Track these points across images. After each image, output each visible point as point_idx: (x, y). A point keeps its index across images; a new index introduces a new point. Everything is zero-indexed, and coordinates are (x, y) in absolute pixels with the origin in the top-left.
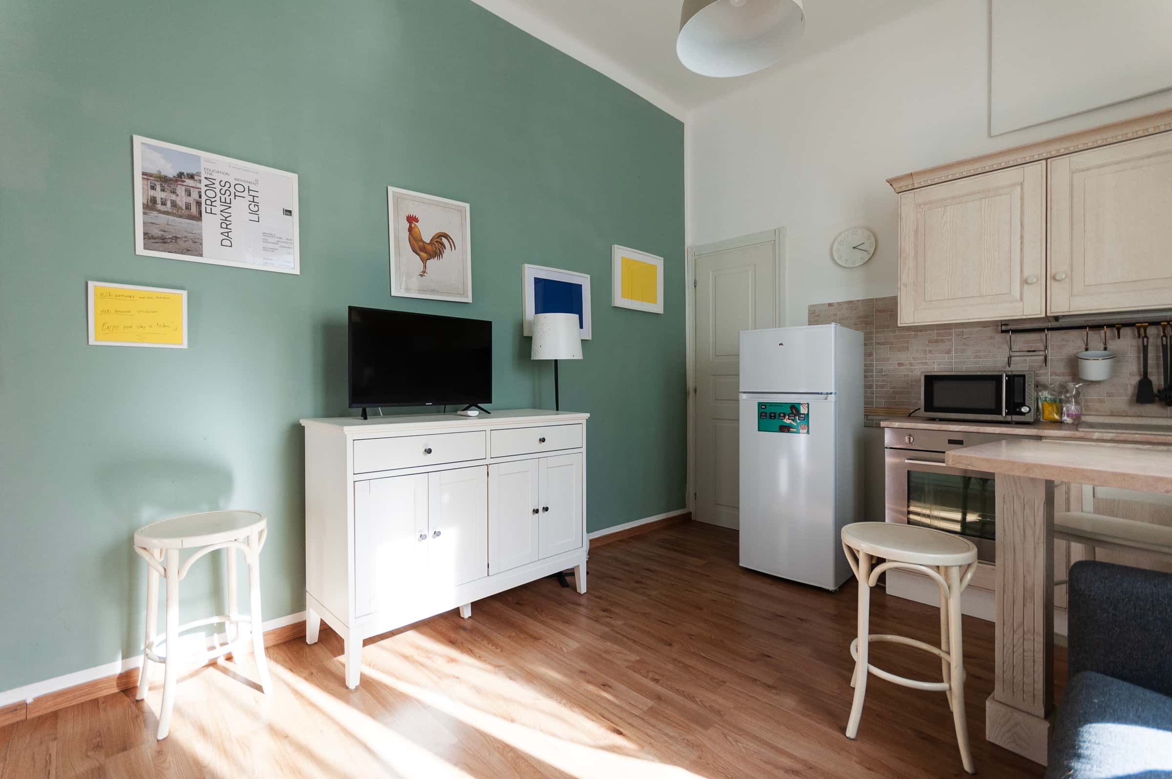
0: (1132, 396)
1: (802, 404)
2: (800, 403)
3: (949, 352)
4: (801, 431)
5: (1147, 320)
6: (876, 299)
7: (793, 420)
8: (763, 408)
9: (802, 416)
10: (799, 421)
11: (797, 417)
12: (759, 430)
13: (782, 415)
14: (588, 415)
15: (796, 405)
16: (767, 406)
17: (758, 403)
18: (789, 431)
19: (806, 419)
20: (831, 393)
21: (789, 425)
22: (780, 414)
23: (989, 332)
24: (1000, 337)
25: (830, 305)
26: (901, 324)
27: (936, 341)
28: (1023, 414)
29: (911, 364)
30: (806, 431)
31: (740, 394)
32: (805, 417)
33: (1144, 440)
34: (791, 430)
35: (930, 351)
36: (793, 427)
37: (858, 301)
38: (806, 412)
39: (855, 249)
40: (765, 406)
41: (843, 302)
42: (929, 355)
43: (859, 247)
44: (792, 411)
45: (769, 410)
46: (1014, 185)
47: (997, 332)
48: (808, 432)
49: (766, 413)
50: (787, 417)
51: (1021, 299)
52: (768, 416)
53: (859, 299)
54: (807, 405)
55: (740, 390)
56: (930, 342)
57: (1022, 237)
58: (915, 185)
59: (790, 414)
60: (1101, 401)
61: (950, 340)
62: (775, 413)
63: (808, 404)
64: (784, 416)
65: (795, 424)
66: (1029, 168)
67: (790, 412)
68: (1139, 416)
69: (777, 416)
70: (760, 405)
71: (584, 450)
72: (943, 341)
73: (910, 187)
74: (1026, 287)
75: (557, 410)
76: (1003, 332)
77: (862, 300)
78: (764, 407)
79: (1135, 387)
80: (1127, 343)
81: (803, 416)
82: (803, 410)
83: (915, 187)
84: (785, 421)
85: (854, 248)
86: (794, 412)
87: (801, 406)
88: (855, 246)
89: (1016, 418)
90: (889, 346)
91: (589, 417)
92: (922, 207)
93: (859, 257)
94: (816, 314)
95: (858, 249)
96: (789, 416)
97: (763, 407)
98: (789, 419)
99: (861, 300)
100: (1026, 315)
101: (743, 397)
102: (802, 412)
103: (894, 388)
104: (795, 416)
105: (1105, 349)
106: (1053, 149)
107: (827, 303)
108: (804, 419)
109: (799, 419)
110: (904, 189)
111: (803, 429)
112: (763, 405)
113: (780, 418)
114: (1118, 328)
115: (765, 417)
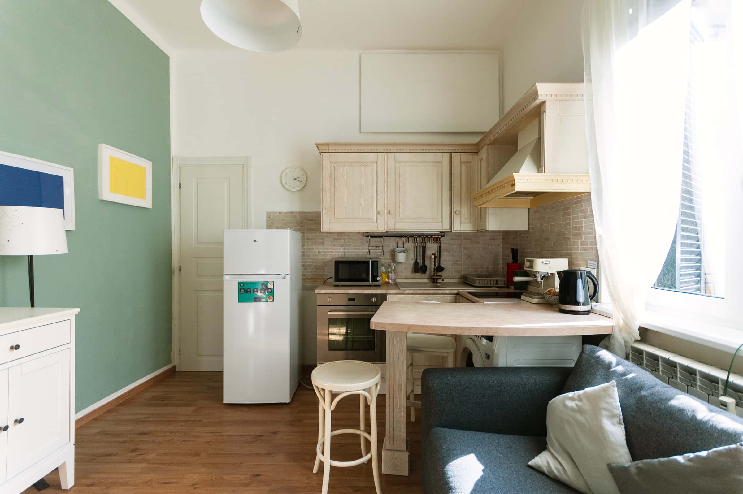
0: (412, 269)
1: (269, 282)
3: (343, 246)
4: (269, 300)
5: (418, 235)
6: (307, 212)
7: (263, 293)
8: (242, 286)
9: (269, 290)
10: (267, 294)
11: (266, 291)
12: (239, 302)
13: (256, 290)
14: (78, 310)
15: (265, 283)
16: (245, 285)
17: (238, 282)
18: (260, 301)
19: (272, 293)
20: (287, 275)
21: (261, 297)
22: (254, 289)
23: (360, 236)
24: (364, 238)
25: (280, 213)
26: (323, 230)
27: (337, 240)
28: (377, 281)
29: (325, 252)
30: (272, 300)
31: (224, 276)
32: (271, 291)
33: (422, 293)
34: (262, 300)
35: (334, 245)
36: (263, 298)
37: (297, 212)
38: (272, 288)
40: (243, 284)
41: (288, 212)
42: (333, 247)
43: (296, 179)
44: (262, 287)
45: (246, 287)
46: (373, 162)
47: (364, 236)
48: (273, 301)
49: (244, 289)
50: (259, 291)
51: (377, 222)
52: (245, 291)
53: (297, 211)
54: (272, 282)
55: (224, 273)
56: (334, 240)
57: (377, 190)
58: (330, 150)
59: (261, 289)
60: (402, 272)
61: (343, 239)
62: (250, 289)
63: (273, 282)
64: (257, 291)
65: (265, 296)
66: (380, 155)
67: (262, 288)
68: (414, 279)
69: (252, 291)
70: (240, 284)
71: (73, 345)
72: (340, 239)
73: (327, 151)
74: (378, 215)
75: (33, 305)
76: (367, 236)
77: (299, 213)
78: (243, 285)
79: (413, 265)
80: (410, 245)
81: (270, 290)
82: (270, 286)
83: (330, 151)
84: (258, 294)
85: (294, 179)
86: (264, 288)
87: (269, 284)
88: (295, 178)
89: (375, 283)
90: (313, 241)
91: (79, 312)
92: (333, 163)
93: (297, 186)
94: (271, 219)
96: (260, 291)
97: (241, 285)
98: (261, 293)
99: (298, 212)
100: (379, 230)
101: (226, 278)
102: (269, 288)
103: (317, 266)
105: (403, 247)
106: (389, 148)
107: (278, 211)
108: (270, 293)
109: (267, 293)
110: (324, 151)
111: (270, 299)
112: (242, 284)
113: (254, 292)
114: (408, 238)
115: (243, 293)
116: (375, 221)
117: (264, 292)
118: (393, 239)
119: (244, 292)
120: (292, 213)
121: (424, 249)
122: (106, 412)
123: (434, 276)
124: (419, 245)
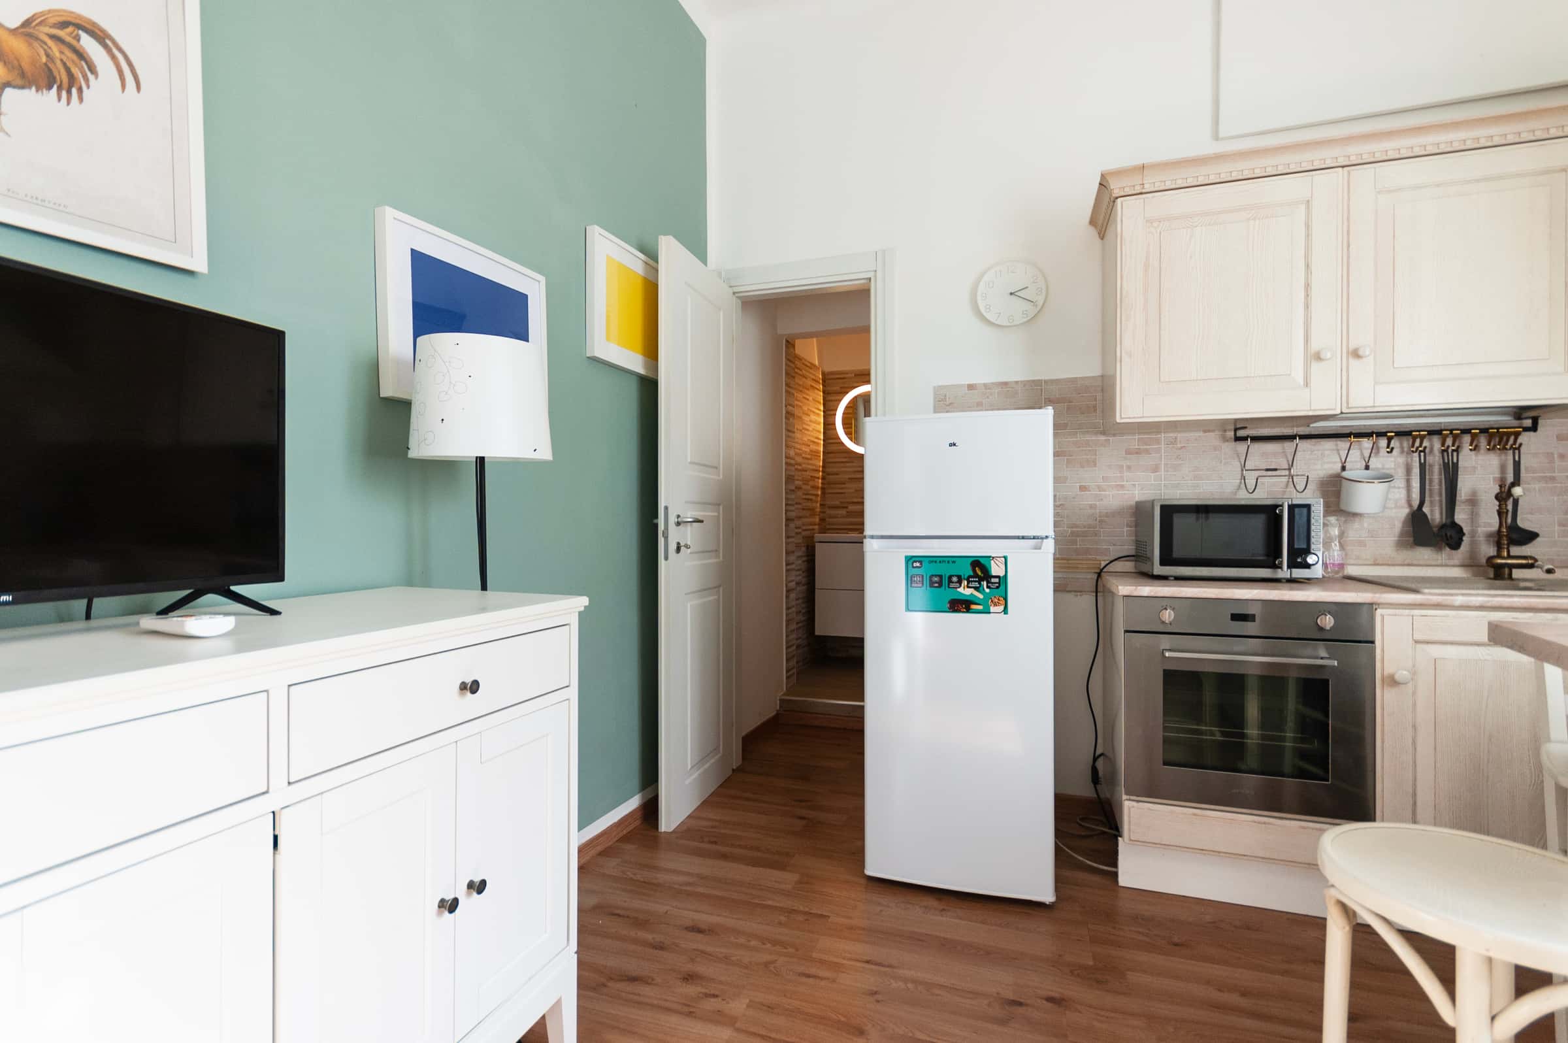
0: (1402, 534)
1: (993, 558)
2: (990, 557)
3: (1156, 469)
4: (992, 609)
5: (1428, 428)
6: (1046, 382)
7: (976, 589)
8: (917, 567)
9: (993, 580)
10: (987, 590)
11: (985, 583)
12: (908, 610)
13: (955, 579)
14: (583, 601)
15: (982, 561)
16: (925, 563)
17: (906, 557)
18: (968, 610)
19: (1002, 587)
20: (1047, 537)
21: (968, 598)
22: (950, 577)
23: (1213, 438)
24: (1230, 447)
25: (971, 387)
26: (1121, 418)
27: (1138, 452)
28: (1308, 566)
29: (1100, 488)
30: (1001, 608)
31: (867, 540)
32: (999, 583)
34: (974, 607)
35: (1129, 468)
36: (977, 601)
37: (1017, 382)
38: (1002, 574)
39: (1012, 296)
40: (921, 562)
41: (992, 383)
42: (1126, 474)
43: (1016, 294)
44: (974, 571)
45: (928, 570)
46: (1294, 203)
48: (1005, 611)
49: (923, 576)
50: (966, 582)
51: (1307, 384)
52: (926, 580)
53: (1019, 379)
54: (1003, 559)
55: (867, 533)
56: (1128, 452)
57: (1307, 286)
58: (1146, 186)
59: (970, 577)
60: (1362, 544)
61: (1158, 451)
62: (941, 577)
63: (1005, 558)
64: (960, 582)
65: (981, 596)
66: (1317, 179)
67: (972, 574)
68: (1409, 565)
69: (945, 581)
70: (911, 560)
71: (573, 693)
72: (1147, 451)
73: (1138, 189)
74: (1315, 366)
75: (484, 587)
76: (1238, 439)
77: (1025, 383)
78: (918, 564)
79: (1405, 523)
81: (997, 580)
82: (996, 570)
83: (1144, 191)
84: (961, 590)
85: (1011, 294)
86: (980, 573)
87: (992, 562)
88: (1013, 291)
89: (1298, 573)
90: (1066, 458)
91: (585, 607)
92: (1155, 224)
93: (1019, 310)
94: (948, 403)
95: (1016, 295)
96: (968, 583)
97: (915, 565)
98: (968, 587)
99: (1021, 382)
100: (1315, 410)
101: (874, 545)
102: (994, 573)
104: (981, 580)
105: (1367, 468)
107: (967, 383)
108: (998, 587)
109: (988, 587)
110: (1128, 191)
111: (995, 605)
112: (916, 562)
113: (952, 585)
114: (1390, 439)
115: (920, 585)
116: (1301, 382)
117: (980, 584)
118: (1328, 444)
119: (923, 584)
120: (1005, 384)
121: (1451, 474)
122: (601, 854)
123: (1499, 556)
124: (1435, 459)
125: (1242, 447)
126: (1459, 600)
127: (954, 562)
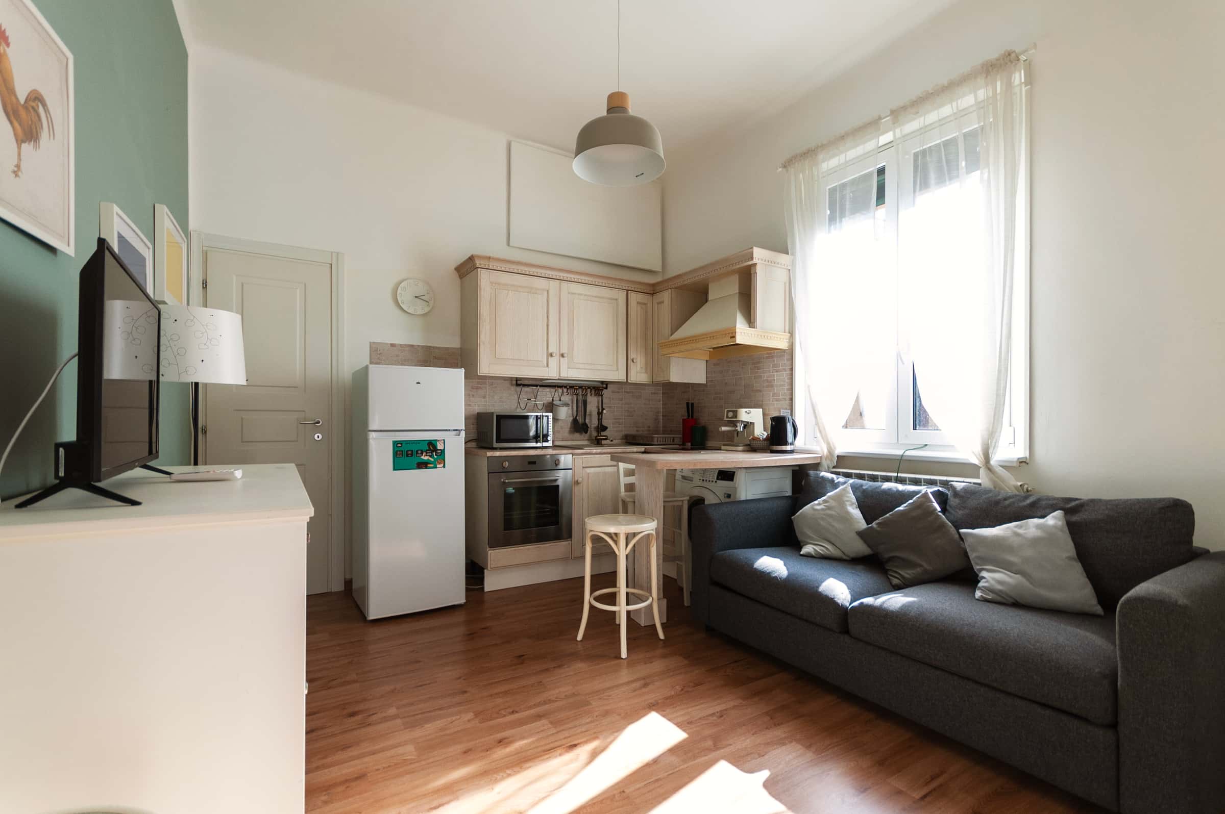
0: (571, 428)
1: (438, 440)
2: (436, 440)
4: (438, 466)
5: (578, 385)
6: (433, 347)
7: (430, 456)
8: (399, 447)
9: (438, 452)
10: (436, 457)
11: (434, 453)
12: (394, 469)
13: (419, 452)
14: (297, 466)
15: (433, 442)
16: (403, 445)
17: (393, 441)
18: (426, 467)
19: (443, 454)
20: (461, 430)
21: (426, 461)
22: (417, 451)
23: (507, 384)
24: (513, 388)
25: (392, 345)
26: (480, 373)
27: (477, 388)
28: (548, 441)
30: (442, 465)
31: (370, 433)
32: (441, 453)
34: (429, 465)
35: (473, 396)
36: (431, 462)
37: (419, 346)
38: (442, 448)
39: (417, 299)
40: (401, 444)
41: (405, 345)
43: (420, 297)
44: (429, 447)
45: (405, 448)
46: (544, 290)
47: (512, 385)
48: (444, 466)
49: (402, 451)
51: (548, 366)
52: (405, 454)
53: (420, 344)
55: (370, 429)
57: (548, 326)
58: (490, 266)
59: (427, 450)
61: (486, 388)
62: (412, 451)
63: (444, 440)
64: (422, 453)
65: (433, 460)
66: (552, 282)
67: (428, 449)
68: (573, 440)
69: (415, 453)
70: (396, 443)
72: (480, 388)
73: (487, 267)
74: (550, 358)
76: (517, 385)
77: (423, 347)
78: (400, 445)
79: (571, 423)
80: (570, 398)
81: (440, 451)
82: (440, 446)
83: (490, 268)
84: (422, 457)
85: (416, 297)
86: (432, 448)
87: (438, 442)
88: (417, 296)
89: (545, 444)
93: (420, 307)
94: (379, 352)
95: (420, 299)
96: (426, 453)
97: (398, 445)
98: (426, 456)
99: (421, 346)
100: (550, 377)
101: (372, 435)
102: (438, 448)
104: (432, 452)
105: (560, 400)
106: (564, 275)
107: (391, 343)
108: (440, 455)
109: (436, 455)
110: (482, 266)
111: (439, 464)
112: (399, 443)
113: (418, 455)
114: (568, 389)
115: (401, 456)
116: (546, 365)
117: (432, 453)
118: (548, 390)
119: (402, 455)
120: (412, 346)
121: (585, 403)
123: (598, 436)
124: (580, 398)
125: (519, 389)
126: (594, 451)
127: (419, 443)
